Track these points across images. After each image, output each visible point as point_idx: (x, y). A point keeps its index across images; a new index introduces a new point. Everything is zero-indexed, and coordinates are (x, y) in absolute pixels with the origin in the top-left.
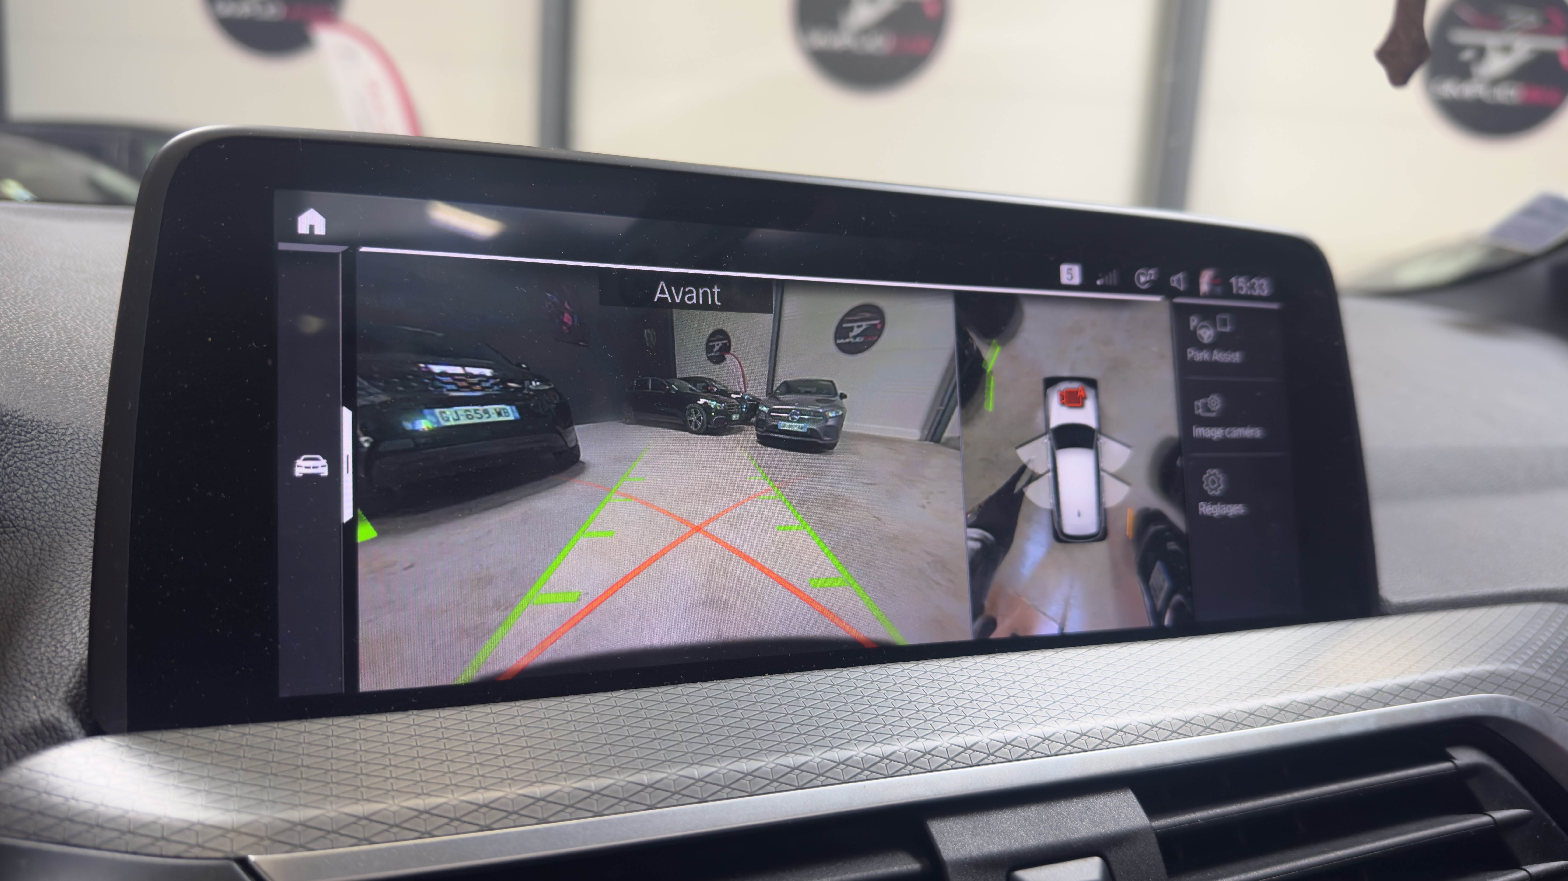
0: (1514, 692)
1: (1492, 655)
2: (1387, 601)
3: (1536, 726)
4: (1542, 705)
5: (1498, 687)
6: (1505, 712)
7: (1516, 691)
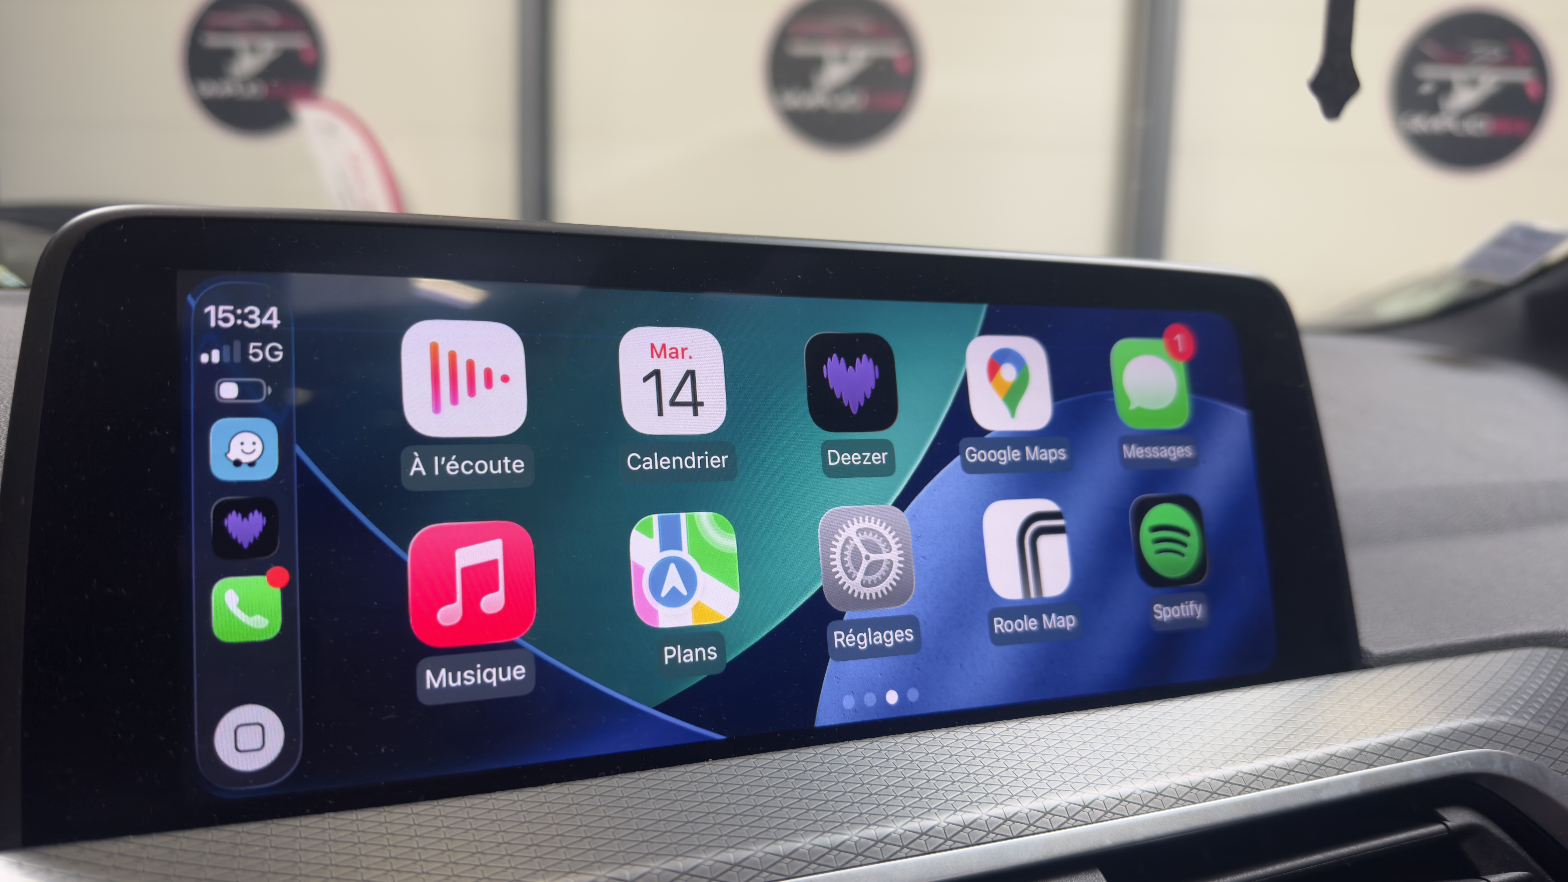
0: (1506, 746)
1: (1481, 706)
2: (1370, 654)
3: (1531, 782)
4: (1535, 759)
5: (1489, 742)
6: (1497, 768)
7: (1507, 745)
